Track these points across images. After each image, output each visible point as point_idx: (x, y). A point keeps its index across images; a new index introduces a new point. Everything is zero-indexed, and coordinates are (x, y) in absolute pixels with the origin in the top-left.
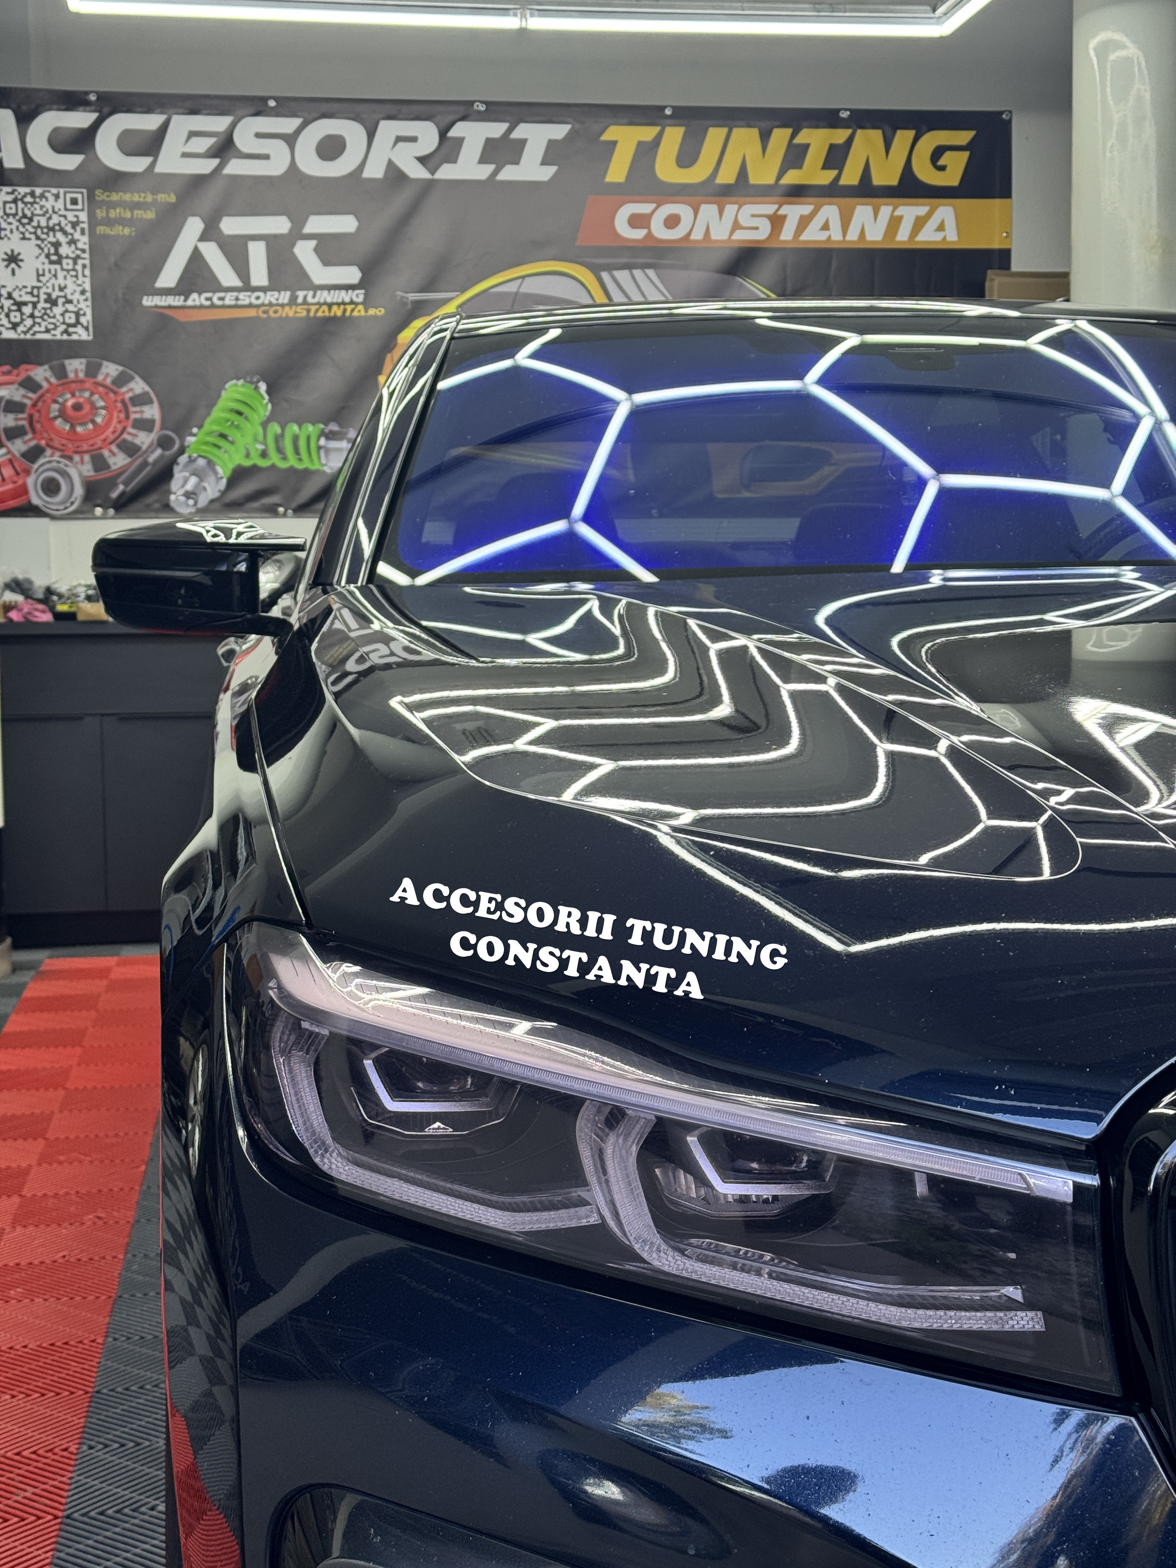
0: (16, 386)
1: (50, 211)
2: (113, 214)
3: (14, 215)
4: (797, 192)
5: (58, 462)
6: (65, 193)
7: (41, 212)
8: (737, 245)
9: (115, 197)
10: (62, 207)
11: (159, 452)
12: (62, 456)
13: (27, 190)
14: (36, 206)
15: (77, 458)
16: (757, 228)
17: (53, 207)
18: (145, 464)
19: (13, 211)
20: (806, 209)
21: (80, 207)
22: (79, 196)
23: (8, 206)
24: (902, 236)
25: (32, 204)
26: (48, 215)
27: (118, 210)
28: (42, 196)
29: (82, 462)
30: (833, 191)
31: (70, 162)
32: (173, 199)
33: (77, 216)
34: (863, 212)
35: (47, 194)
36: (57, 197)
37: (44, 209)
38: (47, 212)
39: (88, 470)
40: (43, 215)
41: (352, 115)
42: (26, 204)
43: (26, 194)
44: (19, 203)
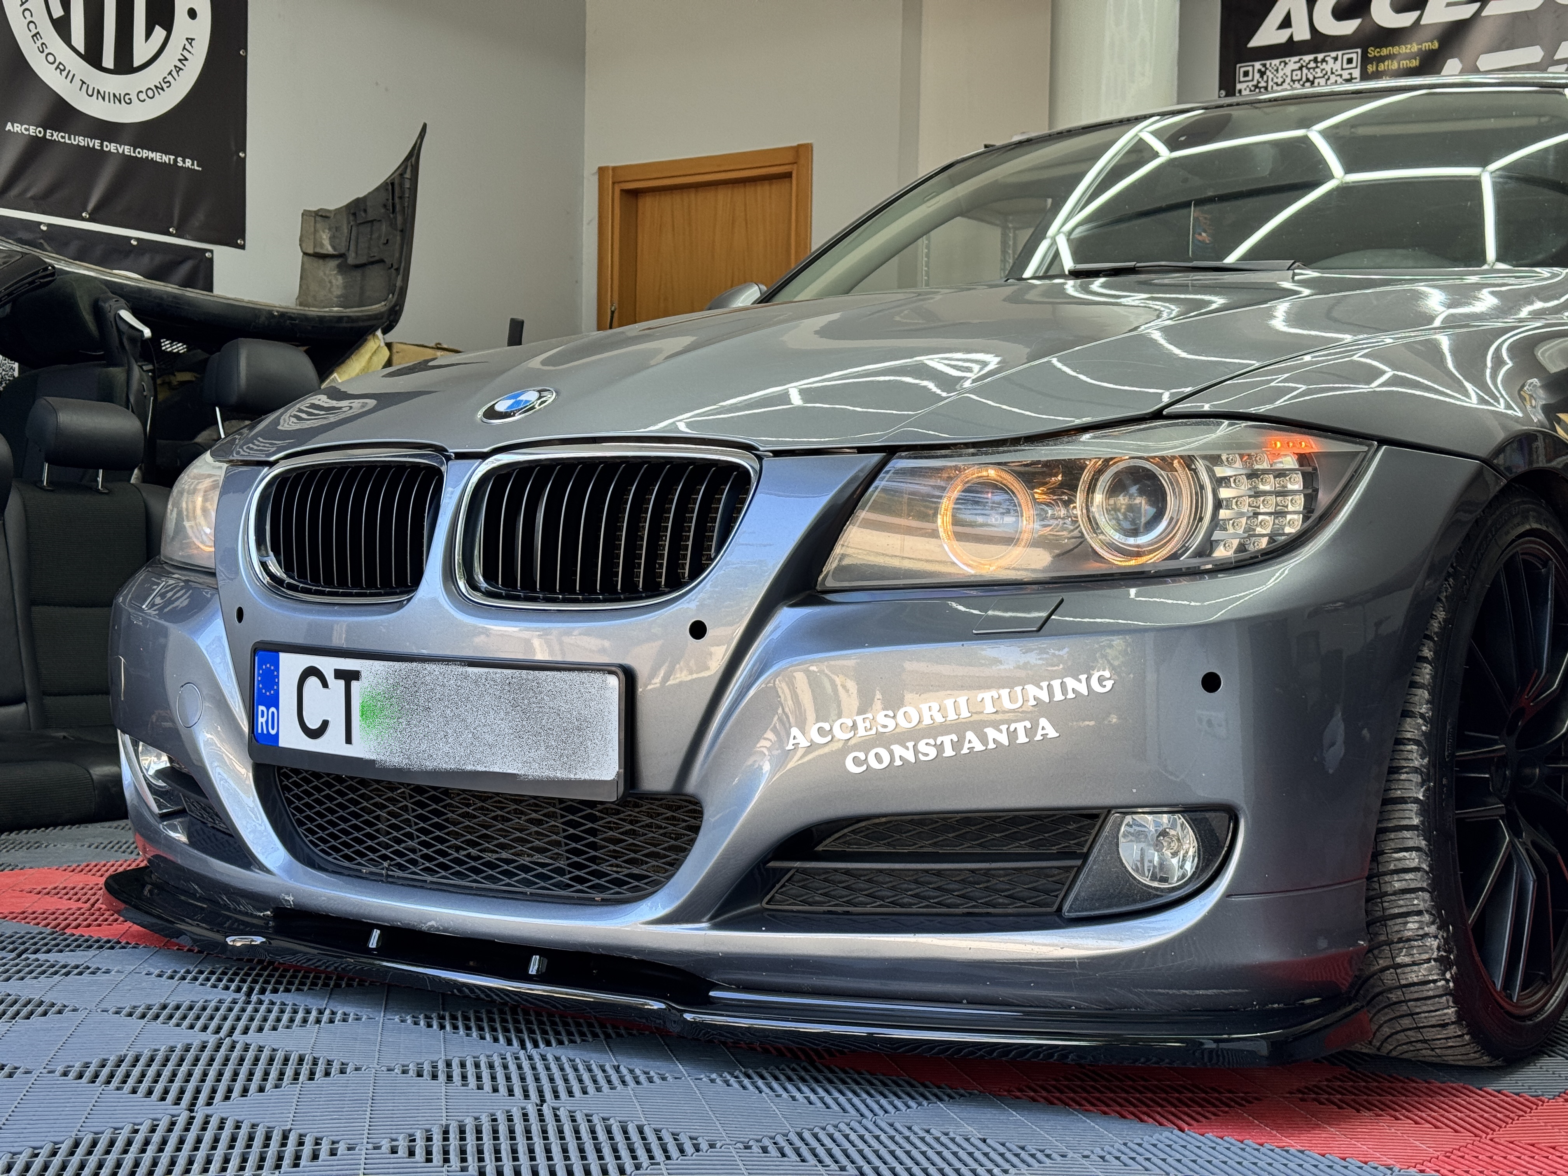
1: (1329, 73)
2: (1382, 67)
3: (1299, 81)
6: (1343, 54)
7: (1321, 75)
9: (1385, 52)
10: (1339, 69)
13: (1311, 57)
14: (1317, 70)
17: (1332, 69)
19: (1299, 77)
21: (1354, 65)
22: (1354, 56)
23: (1295, 73)
25: (1314, 69)
26: (1326, 77)
27: (1386, 63)
28: (1324, 60)
31: (1349, 27)
32: (1436, 45)
33: (1351, 74)
35: (1327, 59)
36: (1336, 59)
37: (1324, 72)
38: (1326, 74)
40: (1323, 77)
42: (1309, 69)
43: (1310, 61)
44: (1304, 69)
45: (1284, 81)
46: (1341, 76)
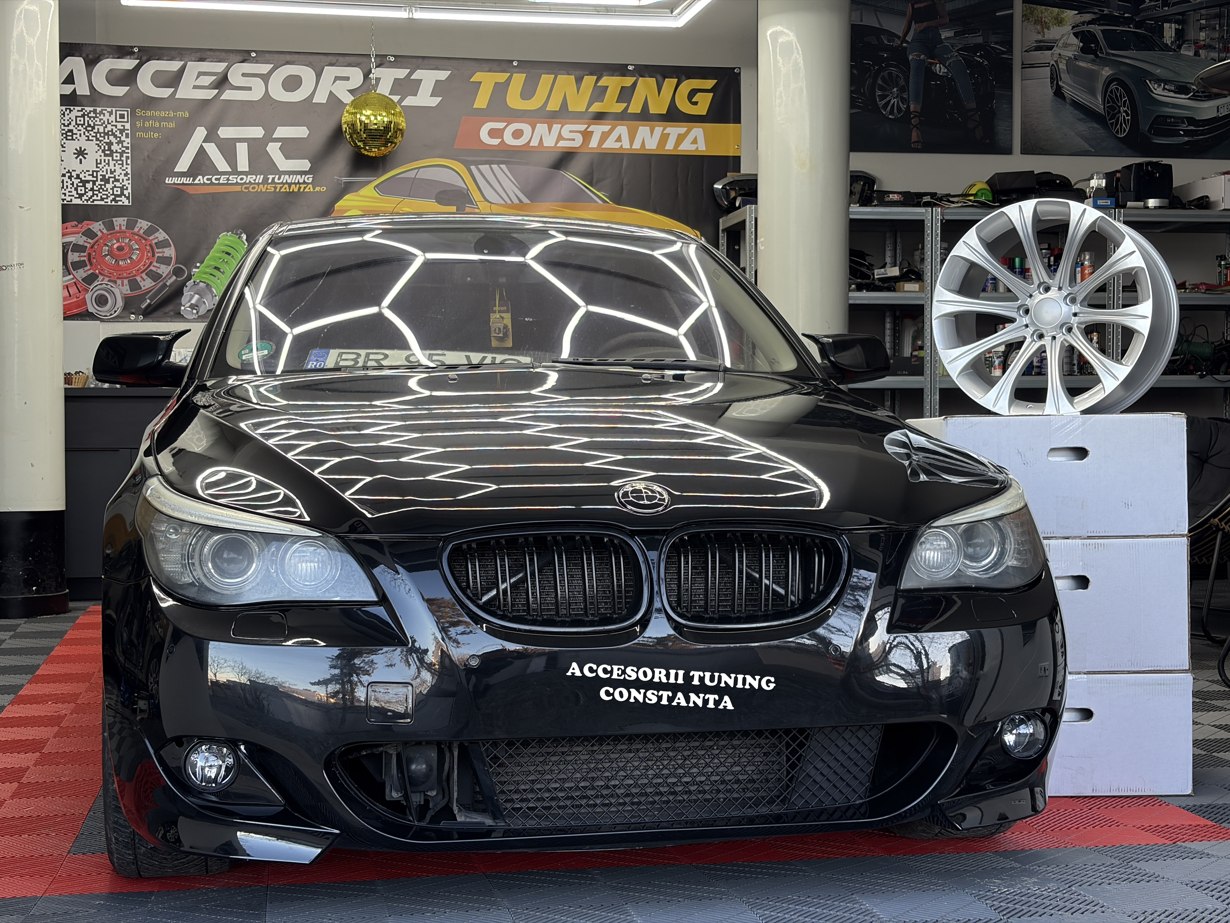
0: (80, 235)
1: (106, 123)
2: (147, 124)
3: (83, 125)
4: (600, 117)
5: (107, 285)
6: (116, 111)
7: (100, 123)
8: (561, 150)
9: (149, 113)
10: (114, 121)
11: (174, 278)
12: (109, 281)
13: (92, 109)
14: (97, 119)
15: (119, 282)
16: (574, 140)
17: (108, 120)
18: (165, 285)
19: (82, 122)
20: (606, 128)
21: (126, 120)
22: (125, 113)
23: (78, 119)
24: (670, 146)
25: (94, 118)
26: (104, 125)
27: (150, 122)
28: (101, 113)
29: (123, 285)
30: (623, 117)
31: (120, 91)
32: (187, 115)
33: (124, 126)
34: (643, 131)
35: (104, 112)
36: (111, 113)
37: (102, 121)
38: (104, 123)
39: (126, 289)
40: (102, 125)
41: (307, 63)
42: (90, 118)
43: (90, 111)
44: (86, 117)
45: (70, 124)
46: (116, 126)
